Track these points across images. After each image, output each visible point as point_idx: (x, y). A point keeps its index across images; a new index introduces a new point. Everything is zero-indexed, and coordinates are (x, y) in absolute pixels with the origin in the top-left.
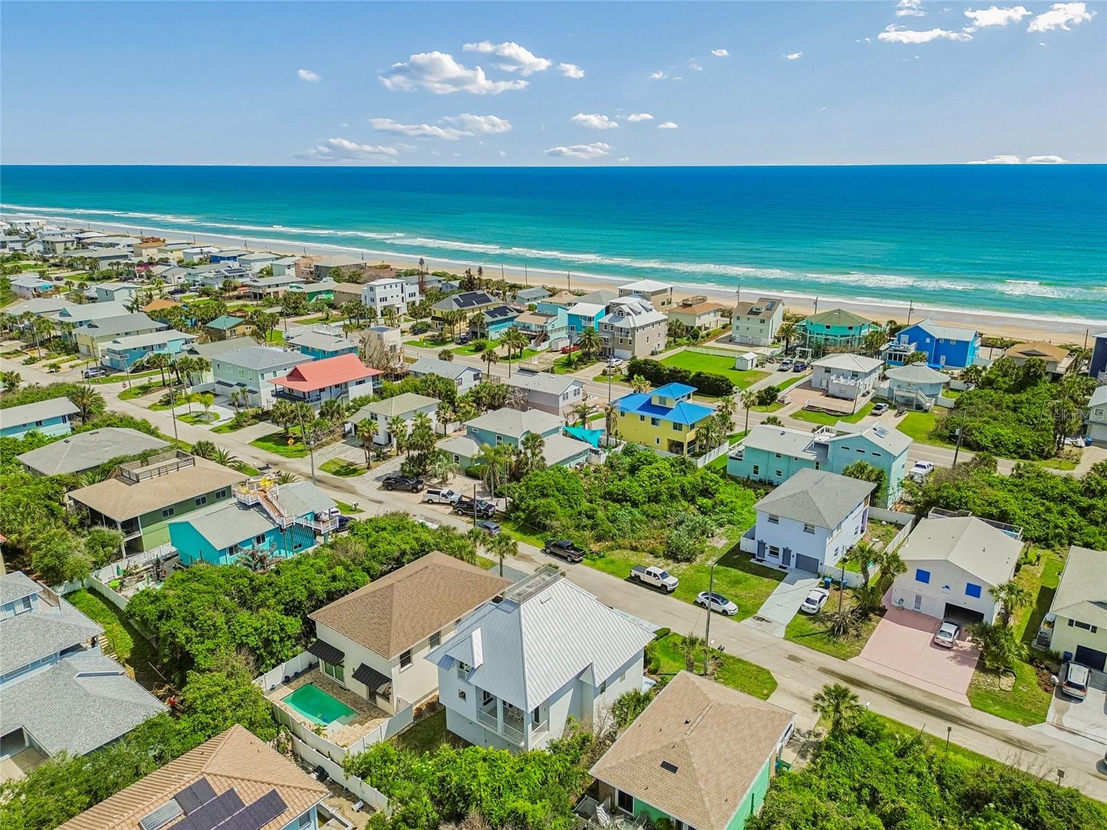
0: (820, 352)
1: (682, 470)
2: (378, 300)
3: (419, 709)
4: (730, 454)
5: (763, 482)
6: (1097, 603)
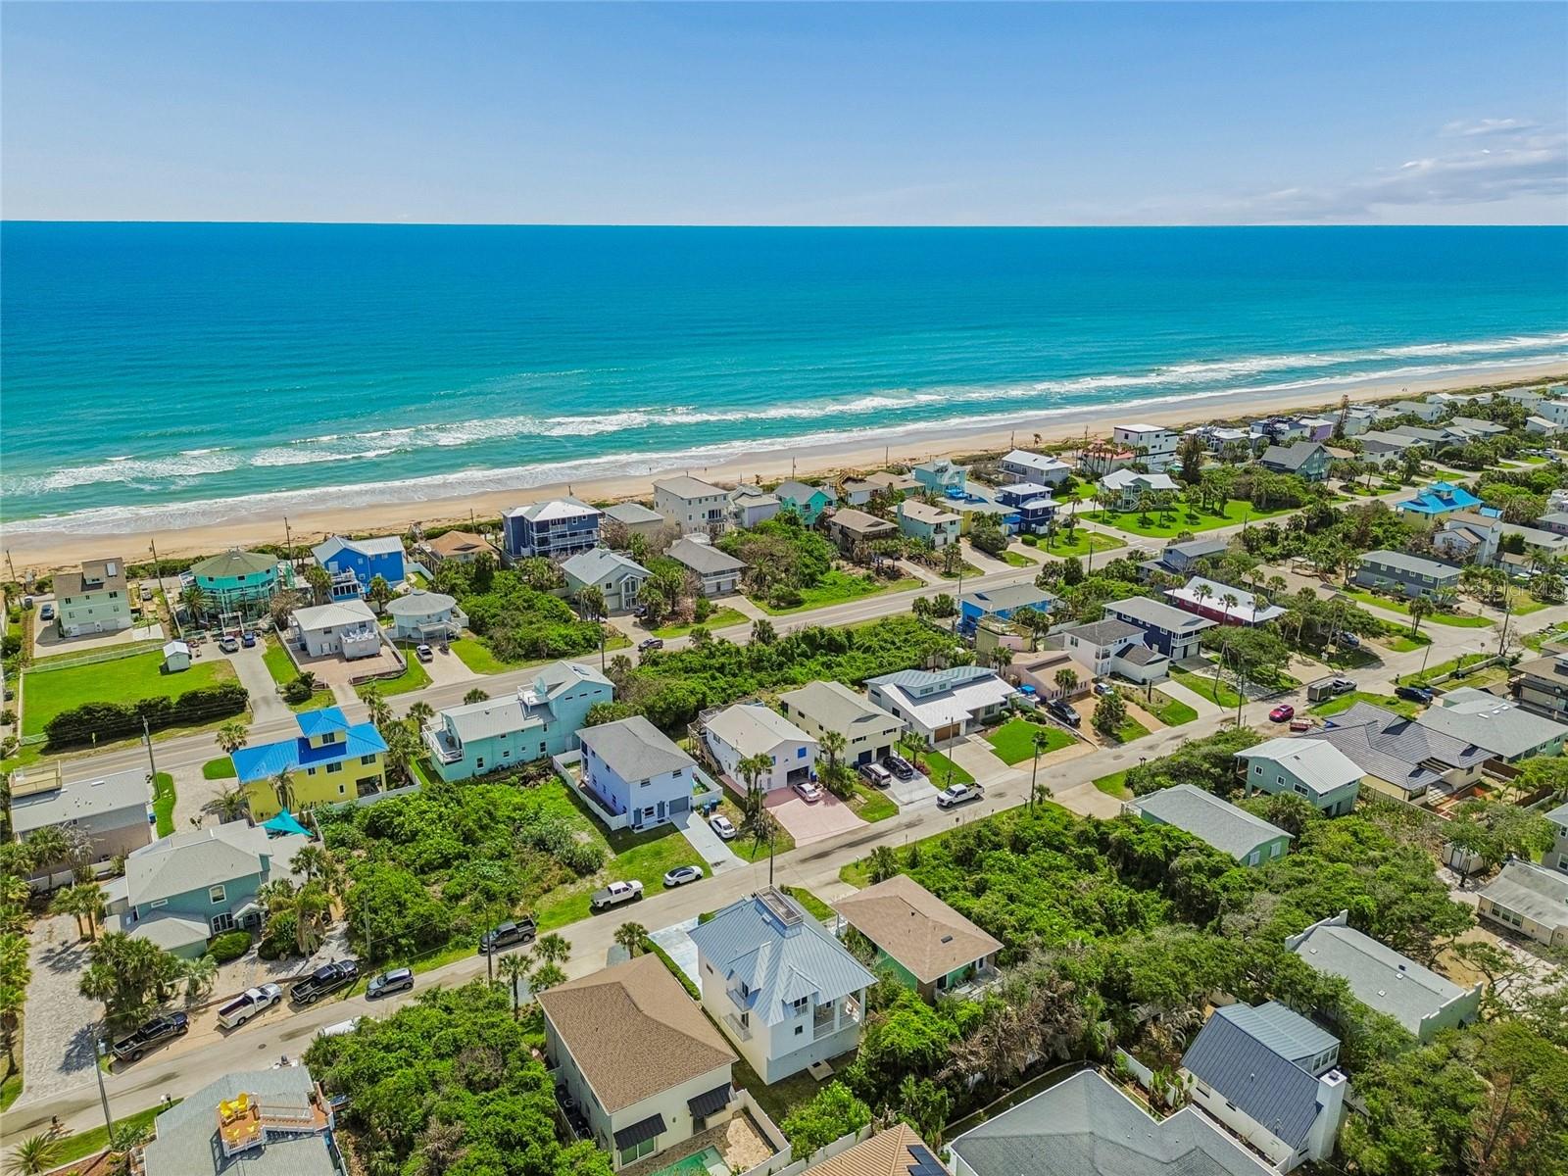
5: (494, 772)
6: (858, 721)
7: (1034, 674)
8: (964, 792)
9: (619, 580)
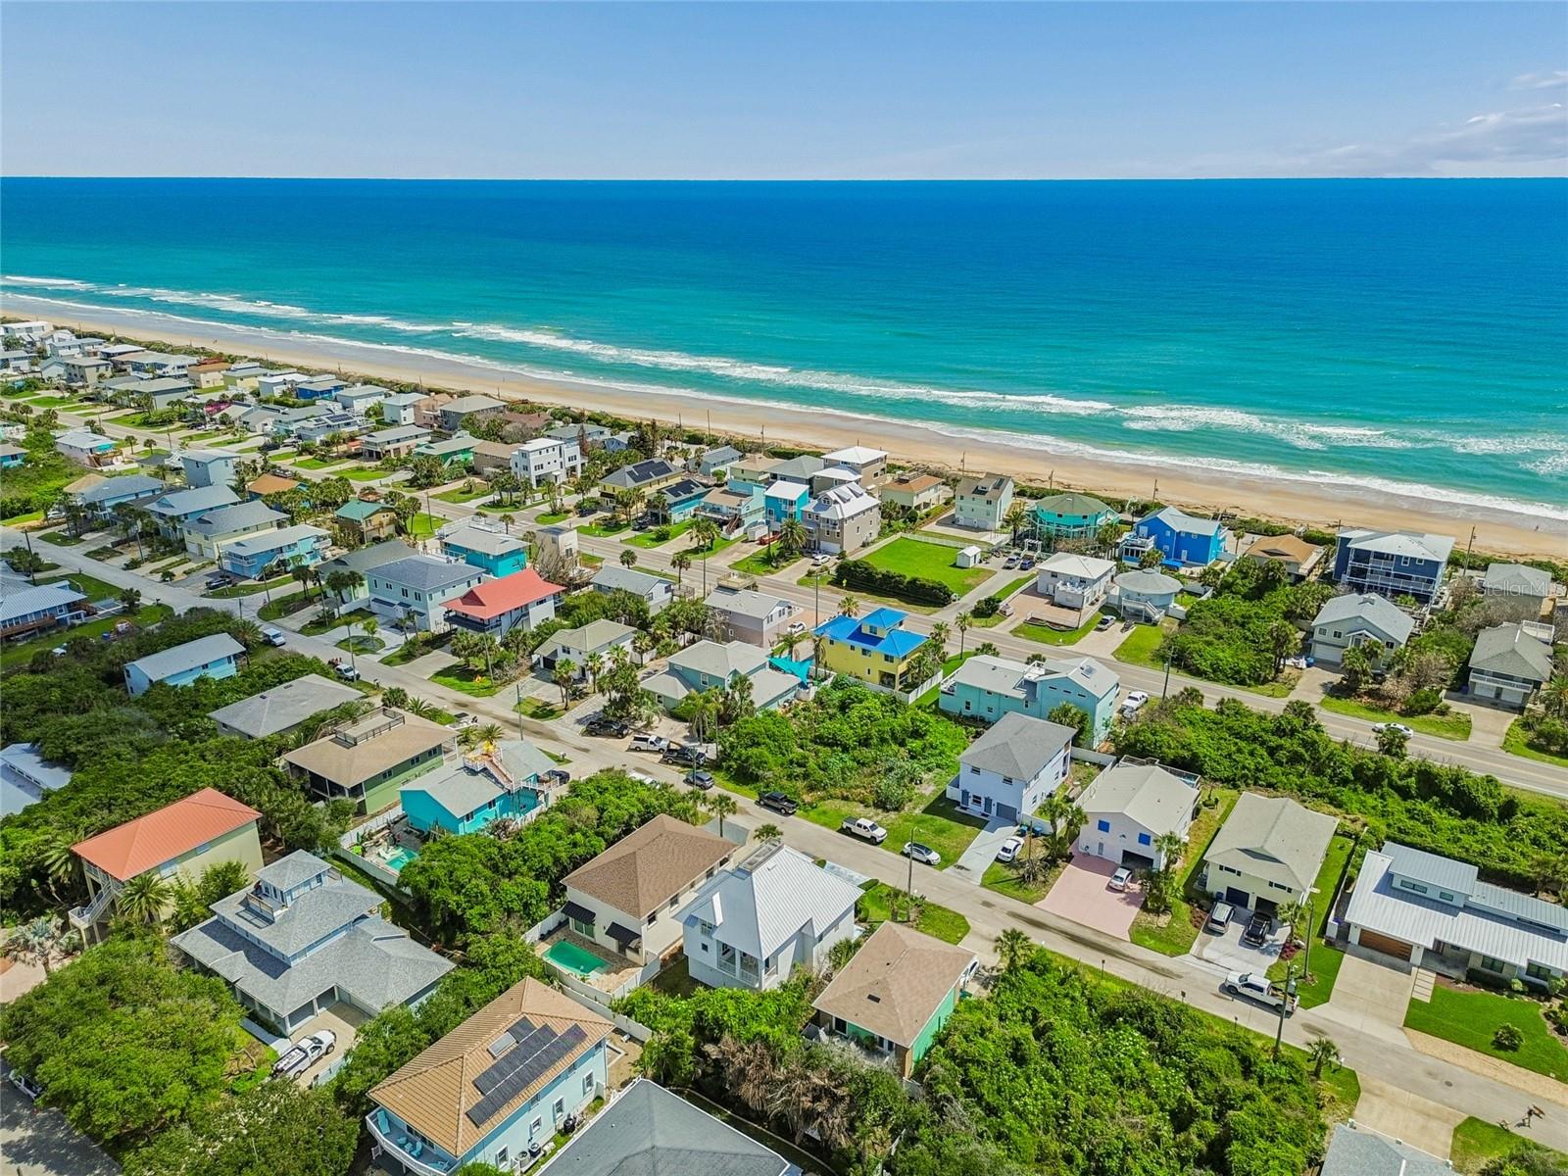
0: (1050, 546)
1: (892, 710)
2: (533, 469)
3: (664, 960)
4: (942, 688)
5: (968, 717)
8: (1261, 990)
9: (1349, 633)
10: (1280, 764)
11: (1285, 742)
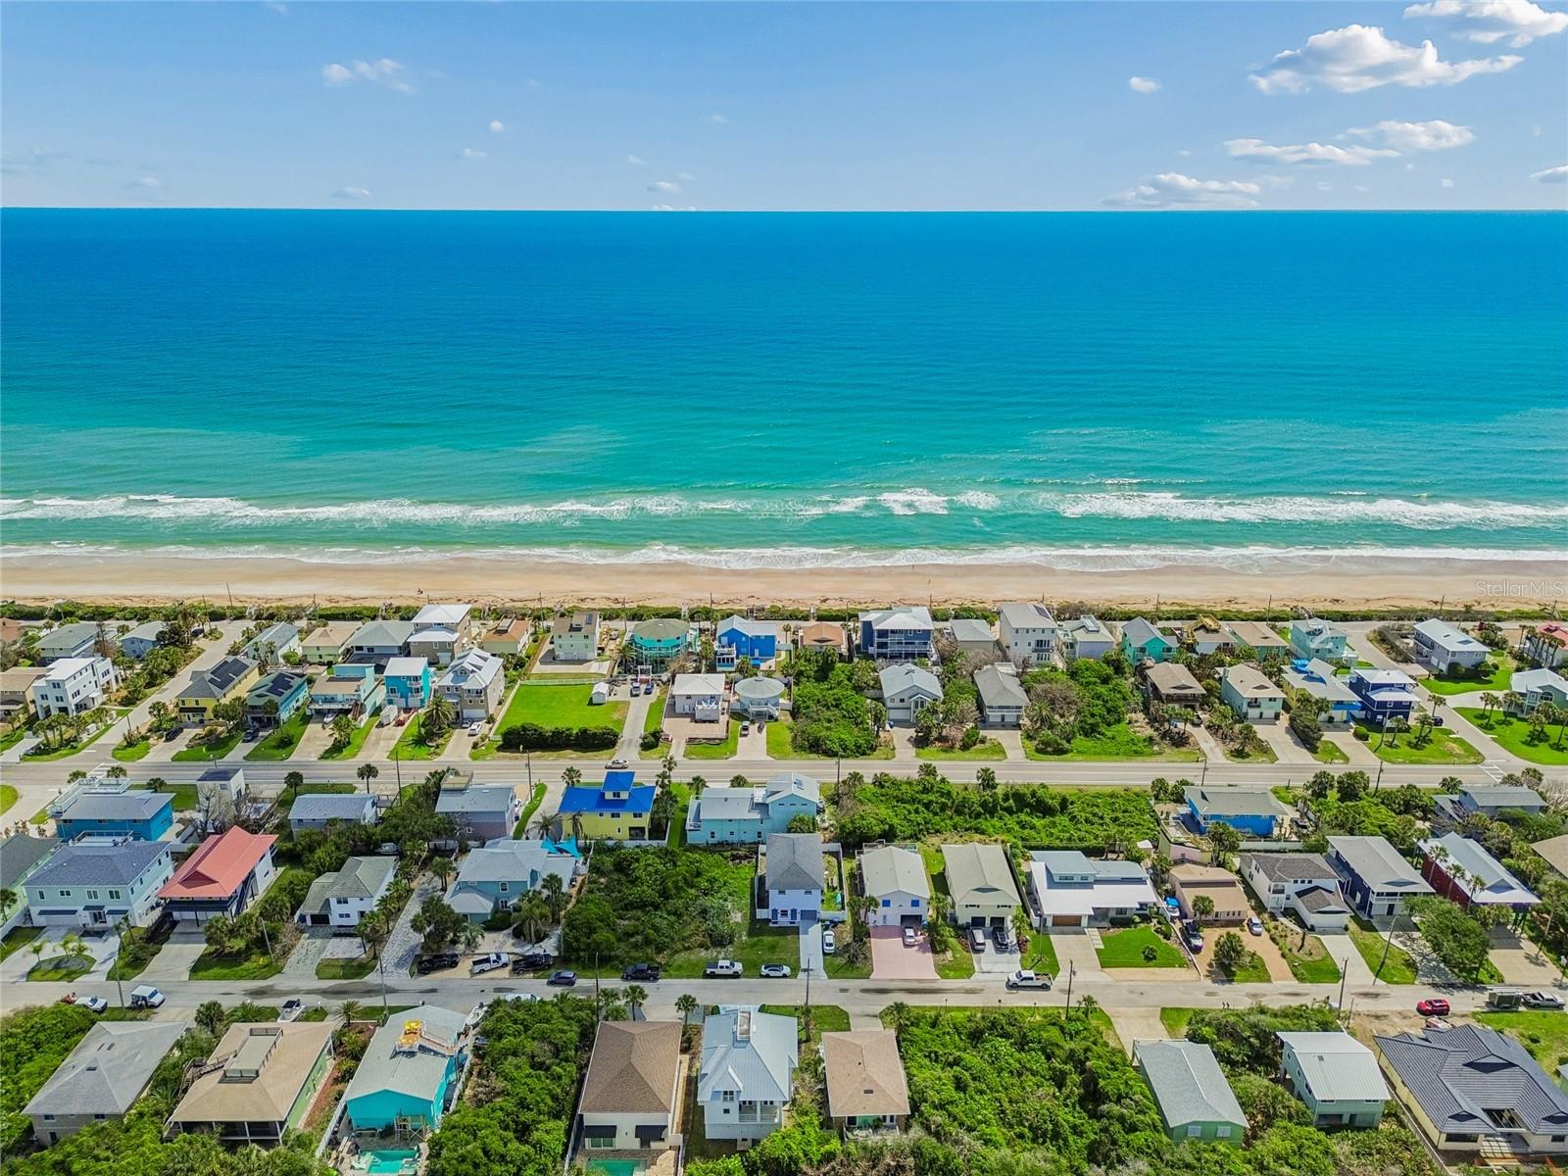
5: (721, 844)
6: (978, 890)
7: (1184, 890)
8: (1031, 979)
9: (911, 698)
10: (936, 814)
11: (932, 797)
